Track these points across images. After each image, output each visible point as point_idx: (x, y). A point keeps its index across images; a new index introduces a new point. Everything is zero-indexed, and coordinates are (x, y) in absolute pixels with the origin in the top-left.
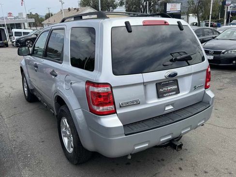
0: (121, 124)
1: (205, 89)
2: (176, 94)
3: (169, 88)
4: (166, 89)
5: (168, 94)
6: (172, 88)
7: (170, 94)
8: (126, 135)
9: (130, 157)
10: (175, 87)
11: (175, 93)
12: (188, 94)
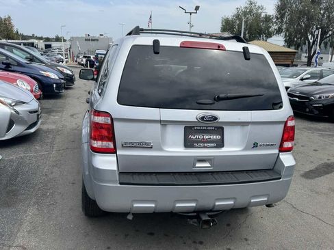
0: (115, 168)
1: (280, 151)
2: (216, 147)
3: (206, 137)
4: (201, 137)
5: (202, 145)
6: (211, 137)
7: (205, 145)
8: (121, 184)
9: (130, 217)
10: (218, 137)
11: (214, 145)
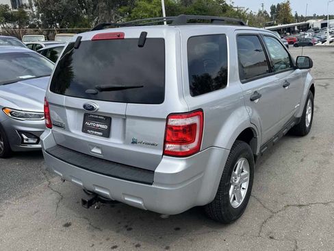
1: (163, 154)
2: (102, 136)
3: (98, 125)
4: (94, 124)
5: (93, 132)
6: (101, 126)
7: (96, 132)
10: (105, 127)
11: (101, 134)
12: (120, 144)
